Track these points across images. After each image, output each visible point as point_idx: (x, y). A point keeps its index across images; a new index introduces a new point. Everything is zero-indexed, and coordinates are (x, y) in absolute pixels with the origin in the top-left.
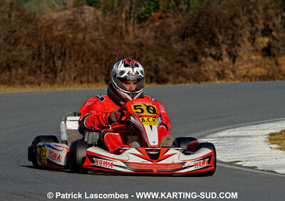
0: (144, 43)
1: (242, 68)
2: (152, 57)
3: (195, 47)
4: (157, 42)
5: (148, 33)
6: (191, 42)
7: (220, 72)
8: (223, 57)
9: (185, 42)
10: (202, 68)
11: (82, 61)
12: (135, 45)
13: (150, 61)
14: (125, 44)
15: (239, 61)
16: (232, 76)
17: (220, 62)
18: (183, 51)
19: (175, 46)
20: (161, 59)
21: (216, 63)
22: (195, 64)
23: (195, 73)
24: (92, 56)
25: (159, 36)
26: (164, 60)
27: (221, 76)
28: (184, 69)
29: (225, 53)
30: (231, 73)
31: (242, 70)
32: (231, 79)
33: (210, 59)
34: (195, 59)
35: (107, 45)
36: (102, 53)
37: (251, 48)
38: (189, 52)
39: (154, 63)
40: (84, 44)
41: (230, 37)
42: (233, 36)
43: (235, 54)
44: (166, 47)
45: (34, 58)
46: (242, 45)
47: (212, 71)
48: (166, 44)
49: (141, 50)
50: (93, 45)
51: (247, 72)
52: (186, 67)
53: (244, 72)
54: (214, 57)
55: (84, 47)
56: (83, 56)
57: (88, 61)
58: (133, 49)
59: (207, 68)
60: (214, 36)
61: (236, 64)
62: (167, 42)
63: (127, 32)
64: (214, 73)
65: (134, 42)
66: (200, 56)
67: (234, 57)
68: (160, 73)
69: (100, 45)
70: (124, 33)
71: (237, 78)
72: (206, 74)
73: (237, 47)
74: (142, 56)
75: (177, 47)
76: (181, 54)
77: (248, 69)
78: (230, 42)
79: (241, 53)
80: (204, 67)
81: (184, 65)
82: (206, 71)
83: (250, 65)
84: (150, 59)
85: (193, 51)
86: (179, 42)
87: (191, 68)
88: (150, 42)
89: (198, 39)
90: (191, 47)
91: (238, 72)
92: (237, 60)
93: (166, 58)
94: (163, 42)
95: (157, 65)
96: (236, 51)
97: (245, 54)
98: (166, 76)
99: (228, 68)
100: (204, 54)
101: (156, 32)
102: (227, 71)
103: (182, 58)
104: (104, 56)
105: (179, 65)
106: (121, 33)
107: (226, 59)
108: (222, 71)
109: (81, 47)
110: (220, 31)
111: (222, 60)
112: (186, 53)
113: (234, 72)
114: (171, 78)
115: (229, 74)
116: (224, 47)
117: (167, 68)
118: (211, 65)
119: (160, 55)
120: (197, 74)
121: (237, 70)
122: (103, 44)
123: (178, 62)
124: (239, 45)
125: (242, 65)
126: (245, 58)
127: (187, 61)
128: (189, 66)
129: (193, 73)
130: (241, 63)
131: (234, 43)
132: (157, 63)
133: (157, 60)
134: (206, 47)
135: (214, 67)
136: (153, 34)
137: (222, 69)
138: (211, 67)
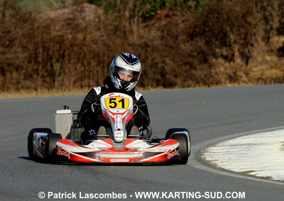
0: (150, 44)
1: (256, 70)
2: (158, 59)
3: (204, 48)
4: (163, 42)
5: (154, 33)
6: (200, 43)
7: (232, 75)
8: (235, 59)
9: (194, 42)
10: (213, 71)
11: (83, 64)
12: (140, 45)
13: (157, 64)
14: (129, 45)
15: (252, 62)
16: (245, 78)
17: (232, 63)
18: (192, 52)
19: (182, 46)
20: (168, 61)
21: (227, 64)
22: (205, 66)
23: (205, 76)
24: (93, 58)
25: (165, 36)
26: (171, 62)
27: (233, 78)
28: (193, 72)
29: (237, 54)
30: (244, 76)
31: (256, 71)
32: (244, 82)
33: (221, 61)
34: (205, 61)
35: (109, 46)
36: (104, 55)
37: (265, 49)
38: (199, 53)
39: (160, 66)
40: (84, 45)
41: (243, 36)
42: (246, 35)
43: (248, 55)
44: (173, 48)
45: (30, 61)
46: (256, 45)
47: (224, 73)
48: (173, 45)
49: (146, 51)
50: (94, 46)
51: (262, 75)
52: (196, 69)
53: (258, 74)
54: (226, 58)
55: (84, 49)
56: (84, 58)
57: (89, 63)
58: (137, 50)
59: (217, 70)
60: (225, 35)
61: (249, 66)
62: (174, 42)
63: (131, 31)
64: (225, 76)
65: (139, 43)
66: (210, 58)
67: (246, 58)
68: (167, 76)
69: (102, 46)
70: (128, 33)
71: (250, 80)
72: (216, 76)
73: (250, 47)
74: (147, 58)
75: (186, 47)
76: (190, 55)
77: (262, 70)
78: (242, 42)
79: (254, 54)
80: (215, 69)
81: (192, 67)
82: (217, 74)
83: (264, 67)
84: (156, 61)
85: (203, 52)
86: (188, 42)
87: (201, 70)
88: (156, 43)
89: (207, 39)
90: (200, 48)
91: (251, 74)
92: (250, 61)
93: (173, 60)
94: (171, 42)
95: (163, 68)
96: (249, 52)
97: (258, 54)
98: (174, 79)
99: (241, 71)
100: (214, 55)
101: (163, 31)
102: (240, 73)
103: (190, 60)
104: (106, 58)
105: (188, 67)
106: (125, 33)
107: (238, 60)
108: (235, 73)
109: (81, 48)
110: (231, 30)
111: (234, 61)
112: (195, 54)
113: (247, 74)
114: (179, 81)
115: (241, 77)
116: (236, 47)
117: (174, 71)
118: (222, 67)
119: (167, 57)
120: (208, 77)
121: (250, 72)
122: (104, 45)
123: (186, 64)
124: (252, 45)
125: (256, 66)
126: (259, 59)
127: (196, 62)
128: (198, 68)
129: (202, 76)
130: (254, 64)
131: (247, 43)
132: (163, 65)
133: (164, 62)
134: (216, 47)
135: (226, 69)
136: (159, 33)
137: (234, 70)
138: (222, 69)
